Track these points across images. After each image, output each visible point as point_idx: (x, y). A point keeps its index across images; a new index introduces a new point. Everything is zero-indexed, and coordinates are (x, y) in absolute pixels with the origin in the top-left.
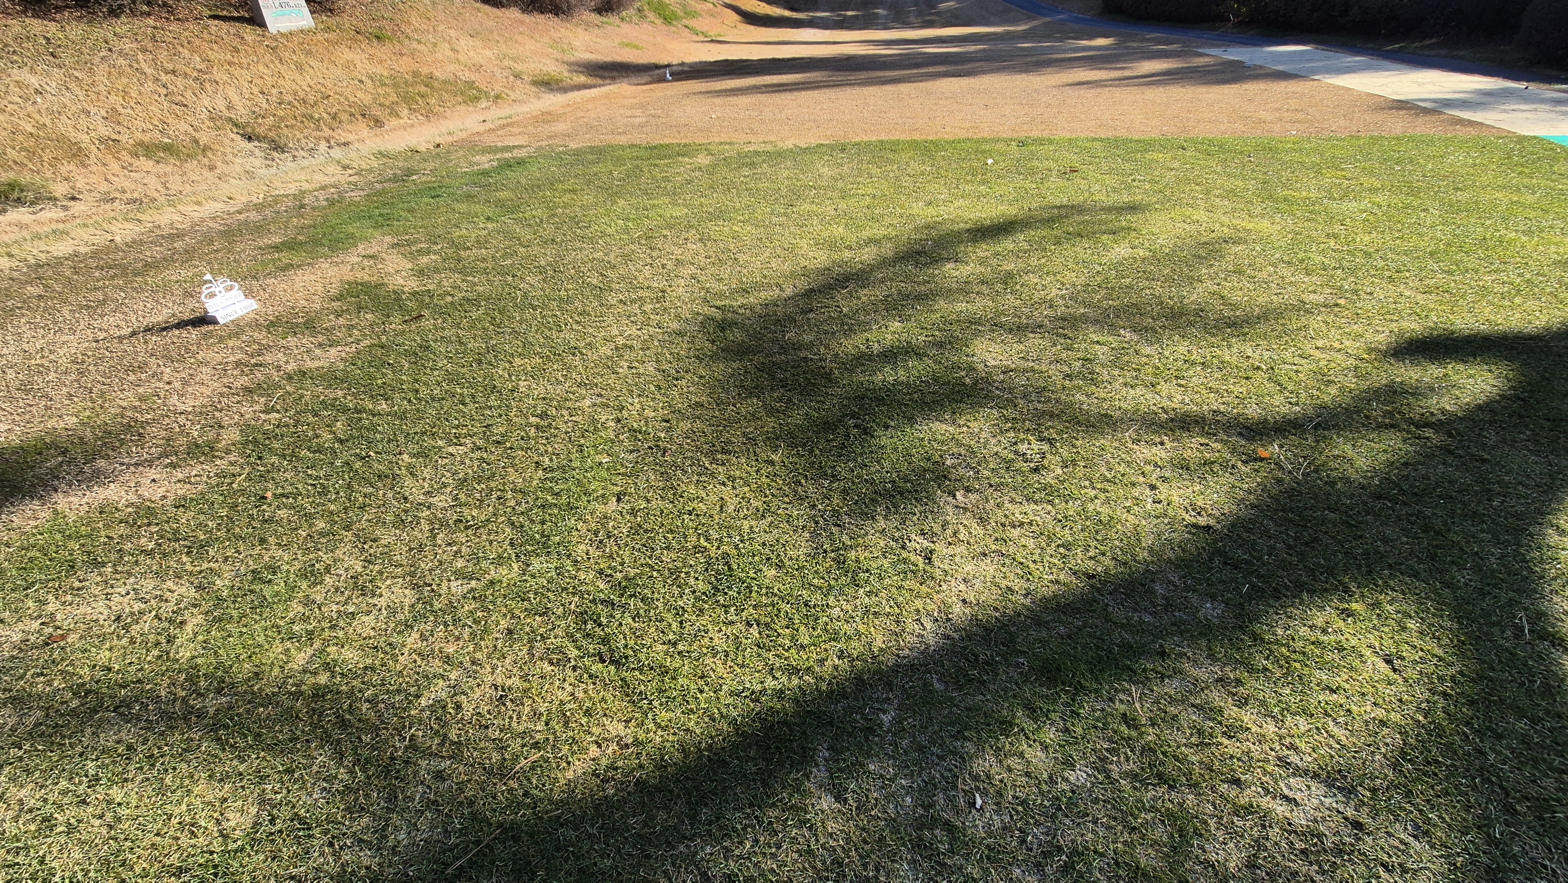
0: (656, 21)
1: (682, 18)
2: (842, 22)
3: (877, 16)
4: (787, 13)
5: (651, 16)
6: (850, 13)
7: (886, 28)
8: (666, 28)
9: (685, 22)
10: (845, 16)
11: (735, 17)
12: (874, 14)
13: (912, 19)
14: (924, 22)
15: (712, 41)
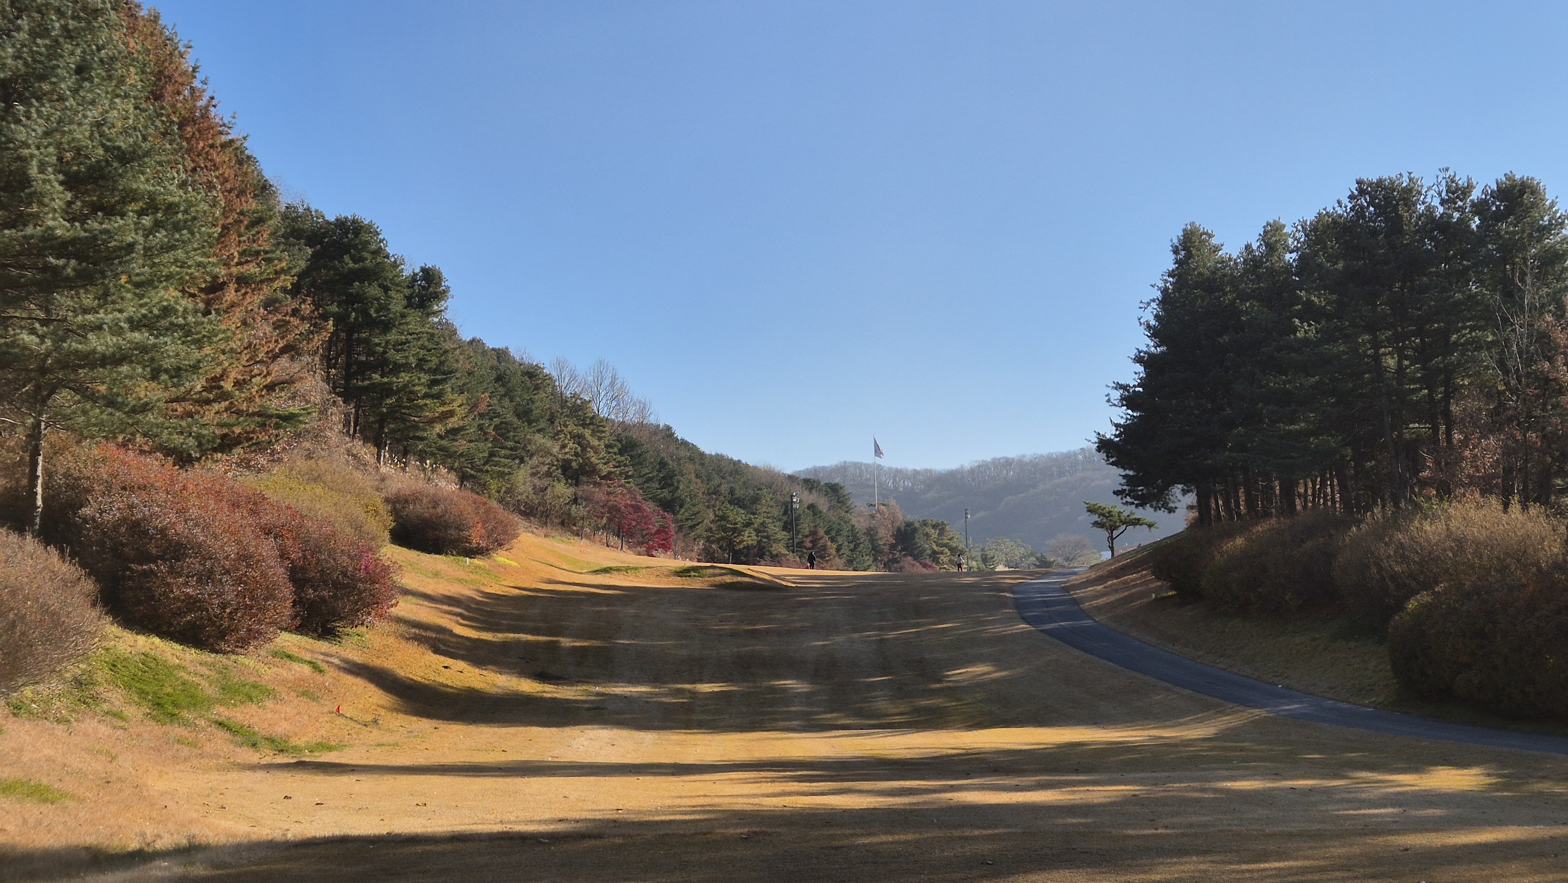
0: (131, 711)
1: (210, 702)
2: (688, 709)
3: (784, 697)
4: (528, 686)
5: (115, 698)
6: (706, 688)
7: (812, 726)
8: (158, 730)
9: (222, 712)
10: (694, 694)
11: (374, 696)
12: (773, 690)
13: (882, 704)
14: (917, 711)
15: (301, 765)
